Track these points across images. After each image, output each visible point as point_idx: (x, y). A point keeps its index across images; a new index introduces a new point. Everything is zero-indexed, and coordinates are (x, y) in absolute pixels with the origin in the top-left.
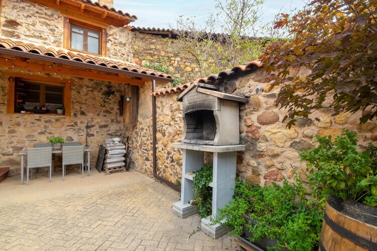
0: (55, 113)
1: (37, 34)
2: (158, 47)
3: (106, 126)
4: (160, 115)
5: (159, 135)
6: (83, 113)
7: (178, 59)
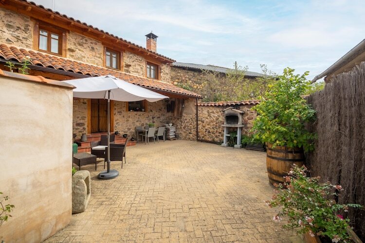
0: (141, 111)
1: (136, 71)
2: (182, 75)
3: (159, 117)
4: (200, 114)
5: (199, 122)
6: (151, 111)
7: (191, 81)
